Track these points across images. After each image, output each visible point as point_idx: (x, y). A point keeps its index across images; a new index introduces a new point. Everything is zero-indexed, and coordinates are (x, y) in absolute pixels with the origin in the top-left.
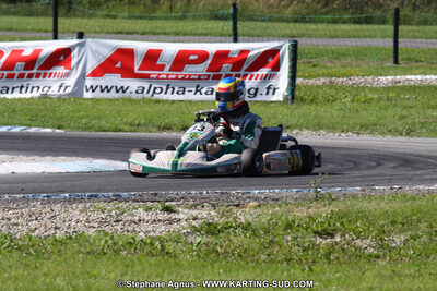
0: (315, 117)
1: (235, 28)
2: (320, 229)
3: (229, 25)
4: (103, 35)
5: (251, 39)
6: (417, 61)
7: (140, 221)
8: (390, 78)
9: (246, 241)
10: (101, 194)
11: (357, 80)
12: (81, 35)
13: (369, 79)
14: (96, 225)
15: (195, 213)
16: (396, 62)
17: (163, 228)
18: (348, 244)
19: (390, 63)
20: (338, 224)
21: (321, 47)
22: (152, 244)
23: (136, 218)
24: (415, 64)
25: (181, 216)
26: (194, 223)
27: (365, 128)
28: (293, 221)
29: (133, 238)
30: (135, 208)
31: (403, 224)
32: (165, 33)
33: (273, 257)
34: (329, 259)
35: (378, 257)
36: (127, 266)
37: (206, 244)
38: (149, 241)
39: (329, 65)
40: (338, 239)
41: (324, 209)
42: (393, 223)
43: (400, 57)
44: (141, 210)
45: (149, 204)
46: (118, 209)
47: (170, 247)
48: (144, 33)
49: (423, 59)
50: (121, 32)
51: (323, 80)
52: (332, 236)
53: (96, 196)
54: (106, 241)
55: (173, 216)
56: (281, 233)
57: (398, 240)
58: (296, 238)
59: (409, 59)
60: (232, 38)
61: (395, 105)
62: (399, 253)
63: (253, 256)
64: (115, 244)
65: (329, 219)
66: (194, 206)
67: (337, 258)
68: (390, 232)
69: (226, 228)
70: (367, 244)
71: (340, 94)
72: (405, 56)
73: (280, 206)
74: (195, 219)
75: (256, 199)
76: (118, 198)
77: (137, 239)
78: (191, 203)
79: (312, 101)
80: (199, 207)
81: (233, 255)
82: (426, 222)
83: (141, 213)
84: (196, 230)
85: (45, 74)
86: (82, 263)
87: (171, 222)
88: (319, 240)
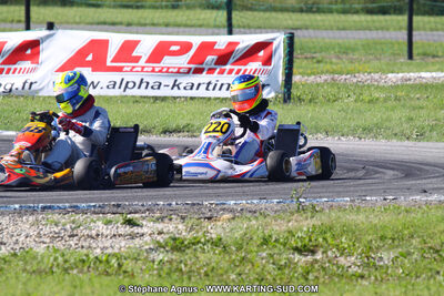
0: (312, 119)
1: (229, 19)
2: (300, 244)
3: (222, 15)
4: (82, 26)
5: (248, 31)
6: (434, 56)
7: (98, 235)
8: (400, 75)
9: (216, 258)
10: (56, 205)
11: (362, 77)
12: (51, 26)
13: (376, 76)
14: (48, 240)
15: (160, 226)
16: (410, 57)
17: (123, 244)
18: (329, 262)
19: (404, 59)
20: (321, 240)
21: (327, 40)
22: (108, 262)
23: (94, 233)
24: (431, 60)
25: (145, 230)
26: (159, 238)
27: (368, 131)
28: (270, 236)
29: (87, 255)
30: (92, 221)
31: (393, 239)
32: (153, 25)
33: (244, 276)
34: (307, 279)
35: (362, 277)
36: (75, 287)
37: (170, 262)
38: (104, 258)
39: (334, 60)
40: (319, 256)
41: (305, 223)
42: (382, 238)
43: (415, 52)
44: (100, 223)
45: (109, 216)
46: (73, 222)
47: (128, 265)
48: (129, 25)
49: (440, 54)
50: (105, 23)
51: (324, 77)
52: (313, 252)
53: (50, 207)
54: (56, 259)
55: (136, 230)
56: (255, 249)
57: (387, 257)
58: (271, 256)
59: (425, 55)
60: (226, 30)
61: (403, 106)
62: (386, 273)
63: (222, 275)
64: (66, 261)
65: (310, 234)
66: (161, 219)
67: (316, 277)
68: (378, 248)
69: (193, 244)
70: (350, 262)
71: (343, 94)
72: (421, 51)
73: (256, 218)
74: (160, 233)
75: (231, 211)
76: (76, 209)
77: (91, 257)
78: (158, 215)
79: (310, 101)
80: (166, 220)
81: (199, 274)
82: (419, 237)
83: (100, 226)
84: (160, 246)
85: (9, 69)
86: (25, 284)
87: (132, 236)
88: (297, 257)
